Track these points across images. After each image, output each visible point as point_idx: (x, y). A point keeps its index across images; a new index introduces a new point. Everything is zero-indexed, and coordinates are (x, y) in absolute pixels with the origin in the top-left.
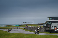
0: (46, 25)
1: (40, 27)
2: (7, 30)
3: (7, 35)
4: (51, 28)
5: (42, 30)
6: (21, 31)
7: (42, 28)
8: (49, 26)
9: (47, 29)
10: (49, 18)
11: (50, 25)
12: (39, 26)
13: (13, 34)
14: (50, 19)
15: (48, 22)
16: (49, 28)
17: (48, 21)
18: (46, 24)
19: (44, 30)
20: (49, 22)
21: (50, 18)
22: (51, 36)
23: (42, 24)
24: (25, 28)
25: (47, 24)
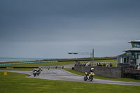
0: (125, 61)
1: (111, 65)
2: (30, 72)
3: (31, 84)
4: (137, 68)
5: (114, 72)
6: (64, 75)
7: (114, 68)
8: (131, 63)
9: (126, 71)
10: (132, 42)
11: (135, 60)
12: (107, 63)
13: (46, 82)
14: (133, 47)
15: (130, 53)
16: (131, 67)
17: (129, 51)
18: (125, 59)
19: (119, 72)
20: (133, 52)
21: (135, 43)
22: (136, 87)
23: (115, 58)
24: (73, 69)
25: (128, 58)
